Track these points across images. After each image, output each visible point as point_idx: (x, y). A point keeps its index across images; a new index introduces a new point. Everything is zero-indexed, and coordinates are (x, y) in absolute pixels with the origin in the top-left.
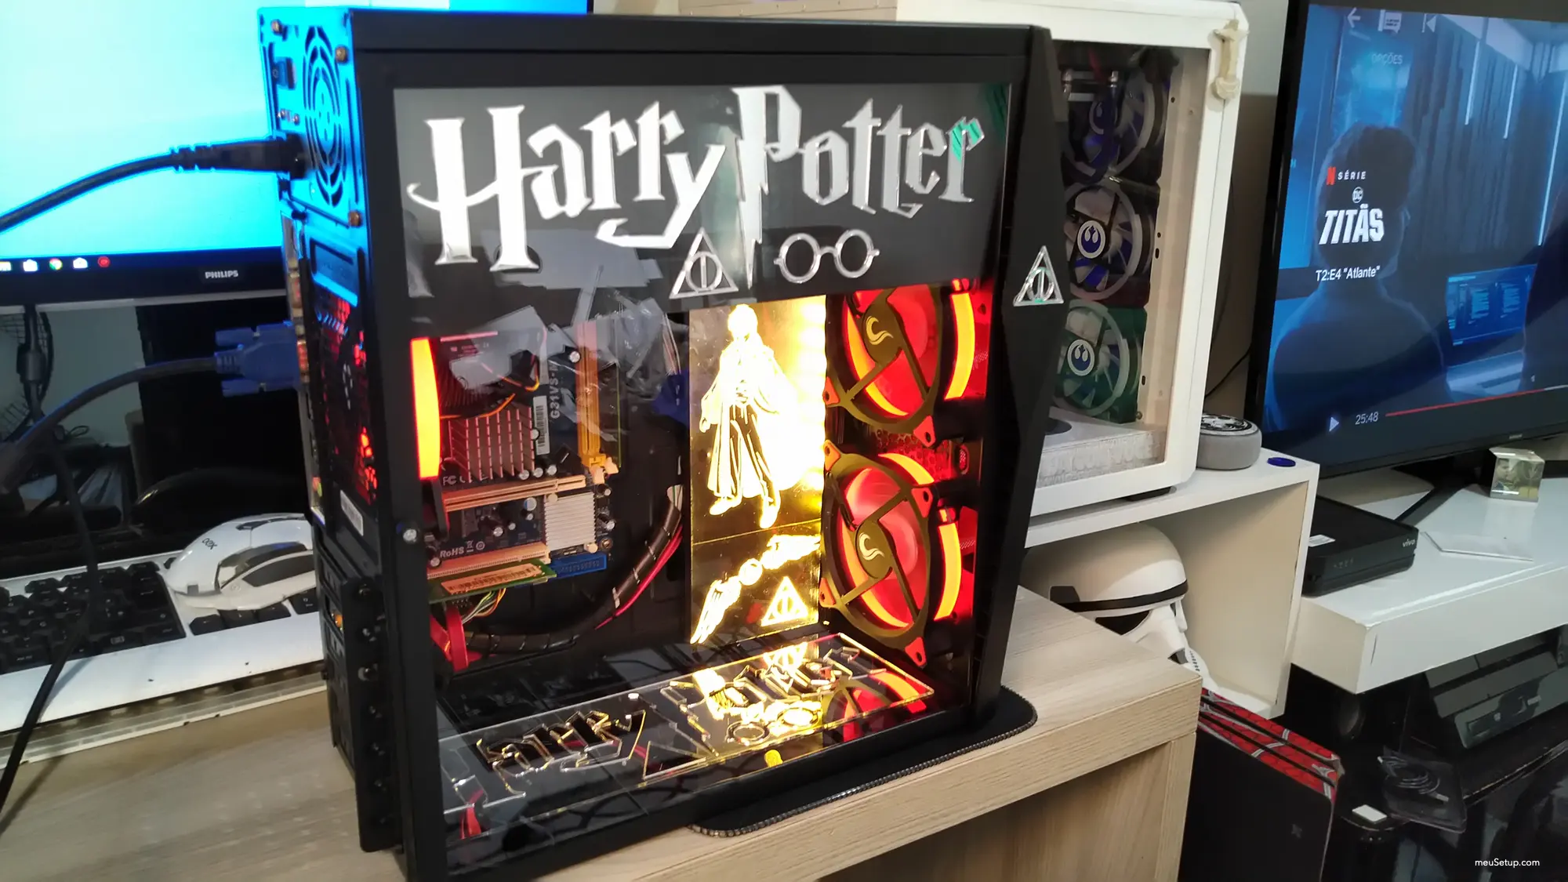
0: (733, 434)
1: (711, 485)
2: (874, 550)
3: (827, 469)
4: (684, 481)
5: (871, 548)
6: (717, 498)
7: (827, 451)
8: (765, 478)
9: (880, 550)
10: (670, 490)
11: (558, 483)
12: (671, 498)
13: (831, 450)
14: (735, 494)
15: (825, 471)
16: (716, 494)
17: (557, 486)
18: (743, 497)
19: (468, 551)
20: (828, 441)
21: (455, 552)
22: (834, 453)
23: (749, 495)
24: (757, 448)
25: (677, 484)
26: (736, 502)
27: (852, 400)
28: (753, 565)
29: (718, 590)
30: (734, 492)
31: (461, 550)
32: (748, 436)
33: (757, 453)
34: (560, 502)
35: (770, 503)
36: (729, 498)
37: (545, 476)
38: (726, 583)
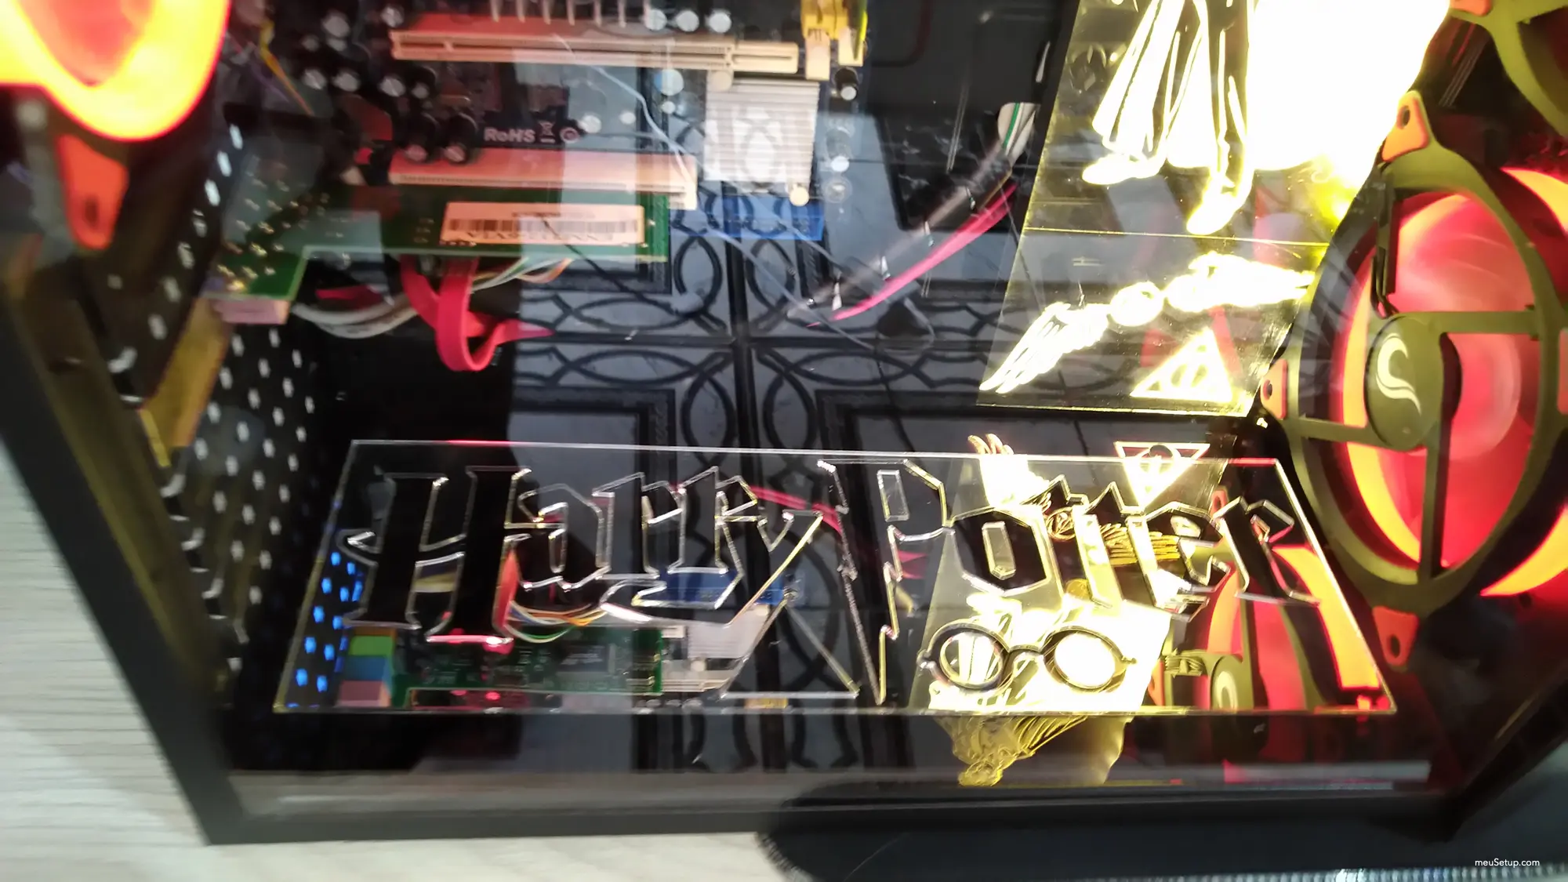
0: (1187, 22)
1: (1101, 122)
2: (1404, 383)
3: (1386, 156)
4: (1042, 97)
5: (1402, 376)
6: (1104, 152)
7: (1404, 118)
8: (1232, 136)
9: (1418, 393)
10: (1006, 110)
11: (734, 51)
12: (1002, 129)
13: (1413, 118)
14: (1149, 154)
15: (1379, 158)
16: (1106, 142)
17: (728, 58)
18: (1166, 160)
19: (543, 140)
20: (1416, 94)
21: (516, 135)
22: (1416, 131)
23: (1180, 162)
24: (1235, 65)
25: (1026, 101)
26: (1149, 169)
27: (1521, 25)
28: (1144, 293)
29: (1059, 318)
30: (1150, 148)
31: (529, 135)
32: (1223, 35)
33: (1231, 79)
34: (740, 89)
35: (1226, 190)
36: (1132, 159)
37: (703, 31)
38: (1078, 311)
